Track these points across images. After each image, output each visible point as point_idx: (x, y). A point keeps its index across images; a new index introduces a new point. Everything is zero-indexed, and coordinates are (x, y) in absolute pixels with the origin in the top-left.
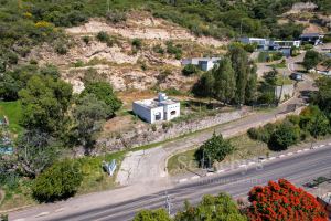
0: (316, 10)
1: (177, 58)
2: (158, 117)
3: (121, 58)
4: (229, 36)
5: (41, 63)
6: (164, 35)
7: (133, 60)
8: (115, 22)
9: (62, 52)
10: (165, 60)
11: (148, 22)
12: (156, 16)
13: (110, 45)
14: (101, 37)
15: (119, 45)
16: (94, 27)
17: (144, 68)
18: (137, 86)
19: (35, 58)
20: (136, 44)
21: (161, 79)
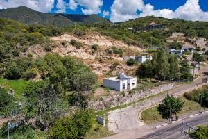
1: (121, 56)
2: (124, 87)
3: (85, 56)
4: (146, 46)
5: (35, 56)
6: (109, 44)
7: (93, 57)
9: (48, 50)
10: (113, 57)
11: (97, 37)
12: (102, 34)
13: (78, 48)
14: (73, 43)
15: (84, 48)
16: (67, 38)
17: (101, 62)
18: (97, 72)
19: (31, 53)
20: (94, 47)
21: (113, 68)
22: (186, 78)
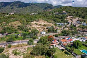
0: (72, 17)
1: (46, 27)
2: (43, 33)
3: (38, 27)
4: (54, 23)
6: (44, 23)
7: (40, 27)
8: (37, 21)
9: (31, 26)
10: (44, 27)
11: (42, 21)
13: (37, 25)
14: (36, 24)
16: (35, 22)
18: (40, 30)
19: (28, 27)
20: (40, 25)
21: (44, 29)
22: (56, 32)
